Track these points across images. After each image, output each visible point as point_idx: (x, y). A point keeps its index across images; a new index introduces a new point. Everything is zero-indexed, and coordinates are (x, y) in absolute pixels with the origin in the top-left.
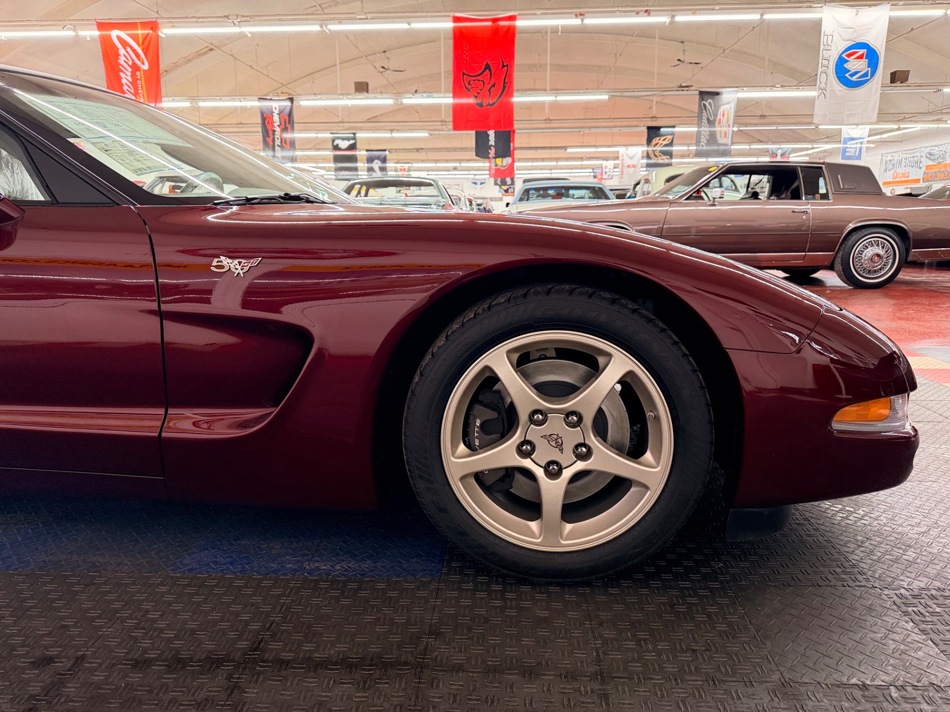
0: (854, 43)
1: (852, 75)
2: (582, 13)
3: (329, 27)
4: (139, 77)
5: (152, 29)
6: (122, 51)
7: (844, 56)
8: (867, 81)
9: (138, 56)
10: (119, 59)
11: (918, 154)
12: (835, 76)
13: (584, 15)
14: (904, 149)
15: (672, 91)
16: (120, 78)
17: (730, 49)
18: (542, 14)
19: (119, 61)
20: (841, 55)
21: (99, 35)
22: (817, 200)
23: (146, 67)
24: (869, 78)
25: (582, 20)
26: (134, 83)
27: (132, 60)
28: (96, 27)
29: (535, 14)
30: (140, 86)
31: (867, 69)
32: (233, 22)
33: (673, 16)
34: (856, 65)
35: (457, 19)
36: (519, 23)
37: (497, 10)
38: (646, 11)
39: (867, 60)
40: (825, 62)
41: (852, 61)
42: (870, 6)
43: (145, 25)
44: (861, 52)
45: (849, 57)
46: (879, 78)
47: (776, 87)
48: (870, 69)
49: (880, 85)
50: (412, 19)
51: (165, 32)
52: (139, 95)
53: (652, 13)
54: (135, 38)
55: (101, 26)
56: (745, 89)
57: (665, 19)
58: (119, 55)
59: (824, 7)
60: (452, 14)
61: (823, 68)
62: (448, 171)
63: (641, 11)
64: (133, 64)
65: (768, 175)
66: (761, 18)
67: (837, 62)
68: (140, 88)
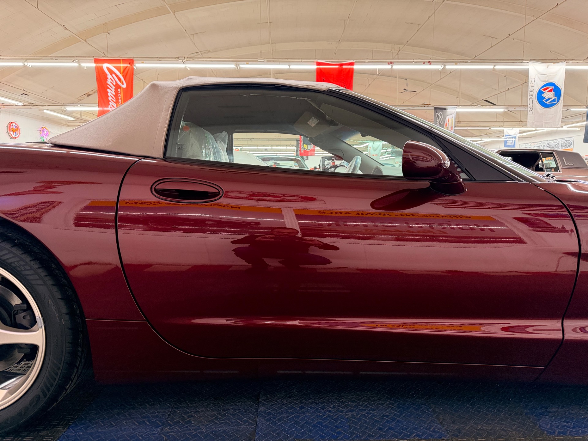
0: (547, 83)
1: (547, 101)
2: (392, 62)
3: (240, 66)
4: (119, 92)
5: (130, 63)
6: (109, 76)
7: (542, 90)
8: (555, 104)
9: (120, 79)
10: (107, 81)
11: (542, 144)
12: (537, 100)
13: (393, 63)
14: (533, 142)
15: (418, 107)
16: (108, 92)
17: (434, 84)
18: (368, 62)
19: (107, 82)
20: (540, 89)
21: (95, 67)
22: (553, 172)
23: (124, 86)
24: (556, 102)
25: (392, 66)
26: (116, 96)
27: (116, 82)
28: (93, 61)
29: (365, 62)
30: (120, 97)
31: (554, 98)
32: (182, 61)
33: (445, 65)
34: (549, 95)
35: (319, 64)
36: (355, 67)
37: (343, 59)
38: (429, 62)
39: (554, 92)
40: (531, 93)
41: (546, 93)
42: (554, 63)
43: (125, 61)
44: (551, 88)
45: (544, 91)
46: (561, 102)
47: (478, 106)
48: (556, 97)
49: (562, 106)
50: (291, 63)
51: (138, 65)
52: (119, 103)
53: (432, 63)
54: (118, 69)
55: (97, 61)
56: (460, 106)
57: (440, 67)
58: (108, 79)
59: (529, 62)
60: (316, 61)
61: (531, 96)
62: (262, 151)
63: (426, 62)
64: (116, 84)
65: (511, 157)
66: (494, 68)
67: (538, 93)
68: (120, 99)
